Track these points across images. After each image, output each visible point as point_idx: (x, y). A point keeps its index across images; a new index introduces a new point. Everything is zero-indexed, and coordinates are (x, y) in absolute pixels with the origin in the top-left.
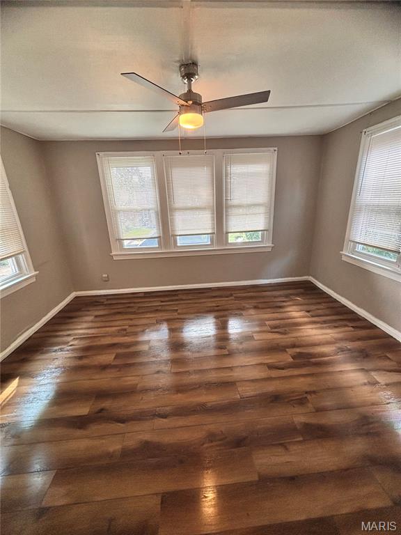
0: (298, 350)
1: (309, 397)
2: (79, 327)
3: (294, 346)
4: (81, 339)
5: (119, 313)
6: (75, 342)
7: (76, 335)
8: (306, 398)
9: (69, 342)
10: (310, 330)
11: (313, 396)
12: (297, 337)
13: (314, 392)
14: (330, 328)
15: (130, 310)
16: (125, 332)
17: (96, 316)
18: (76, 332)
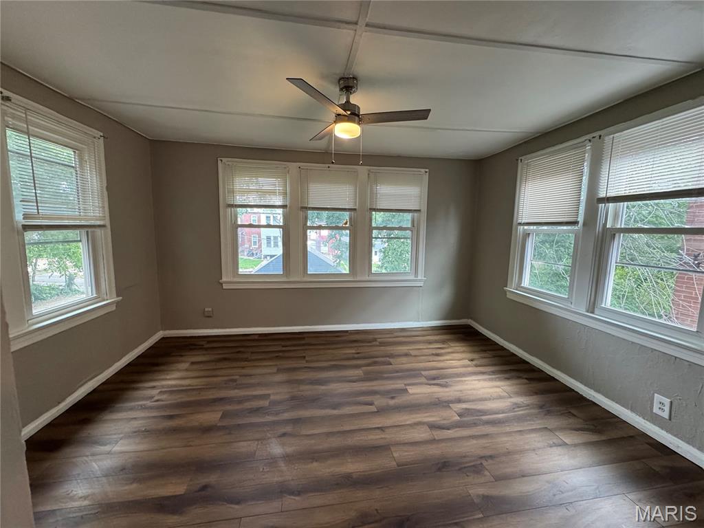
0: (464, 406)
1: (485, 463)
2: (168, 377)
3: (459, 401)
4: (171, 392)
5: (225, 359)
6: (164, 397)
7: (163, 387)
8: (481, 464)
9: (153, 397)
10: (476, 382)
11: (490, 461)
12: (461, 391)
13: (491, 457)
14: (500, 379)
15: (240, 356)
16: (235, 384)
17: (193, 363)
18: (164, 383)
